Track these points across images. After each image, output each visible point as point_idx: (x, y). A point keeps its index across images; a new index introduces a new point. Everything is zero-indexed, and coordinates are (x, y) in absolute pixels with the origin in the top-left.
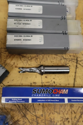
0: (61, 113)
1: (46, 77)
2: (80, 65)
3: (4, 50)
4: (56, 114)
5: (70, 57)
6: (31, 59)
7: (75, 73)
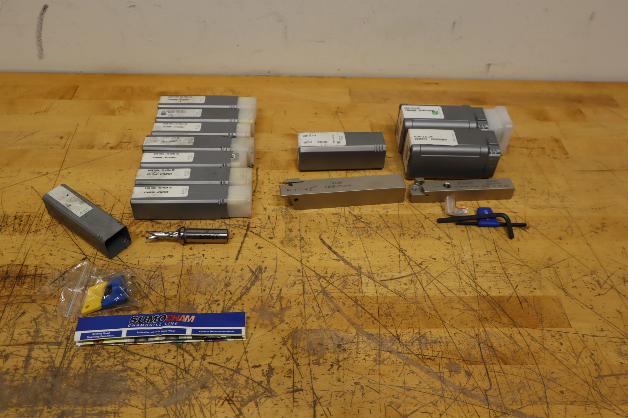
0: (208, 293)
1: (191, 249)
2: (253, 232)
3: (127, 215)
4: (199, 295)
5: (237, 223)
6: (170, 226)
7: (242, 243)
